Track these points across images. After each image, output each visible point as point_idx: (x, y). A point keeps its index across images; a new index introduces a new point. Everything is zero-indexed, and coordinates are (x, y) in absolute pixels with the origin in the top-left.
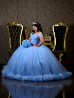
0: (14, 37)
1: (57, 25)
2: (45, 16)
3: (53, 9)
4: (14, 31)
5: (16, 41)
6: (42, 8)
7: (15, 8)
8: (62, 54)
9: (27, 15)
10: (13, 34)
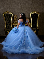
0: (7, 21)
1: (33, 13)
2: (26, 7)
4: (7, 17)
5: (8, 23)
6: (24, 2)
8: (36, 31)
9: (15, 7)
10: (7, 19)
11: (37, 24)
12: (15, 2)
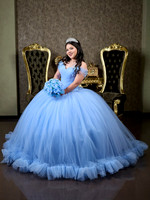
0: (36, 71)
3: (100, 23)
5: (39, 76)
7: (39, 22)
9: (59, 34)
10: (33, 65)
11: (121, 79)
12: (58, 20)
